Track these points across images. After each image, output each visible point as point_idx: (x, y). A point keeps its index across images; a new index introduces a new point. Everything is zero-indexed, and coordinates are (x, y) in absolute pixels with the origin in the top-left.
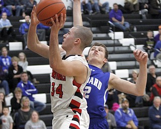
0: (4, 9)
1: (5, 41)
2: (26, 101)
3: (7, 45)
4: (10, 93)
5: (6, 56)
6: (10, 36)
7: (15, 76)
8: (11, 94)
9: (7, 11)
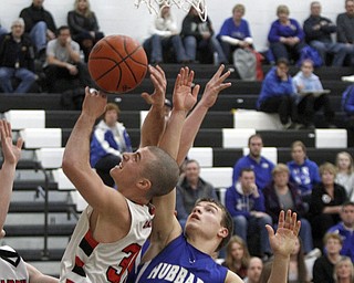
0: (305, 50)
1: (306, 126)
2: (341, 267)
3: (311, 135)
4: (313, 249)
5: (302, 162)
6: (321, 113)
7: (328, 210)
8: (317, 251)
9: (314, 54)
